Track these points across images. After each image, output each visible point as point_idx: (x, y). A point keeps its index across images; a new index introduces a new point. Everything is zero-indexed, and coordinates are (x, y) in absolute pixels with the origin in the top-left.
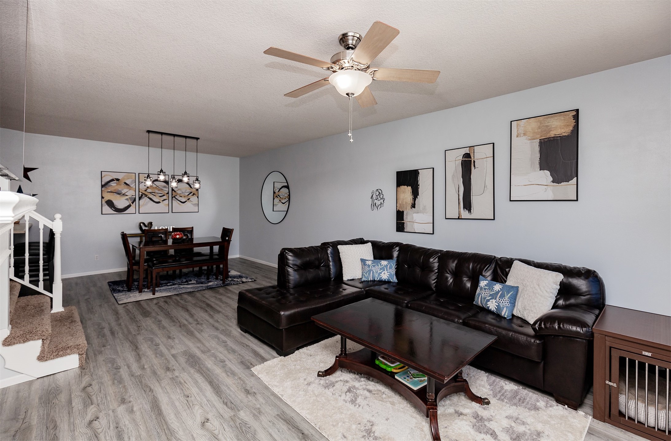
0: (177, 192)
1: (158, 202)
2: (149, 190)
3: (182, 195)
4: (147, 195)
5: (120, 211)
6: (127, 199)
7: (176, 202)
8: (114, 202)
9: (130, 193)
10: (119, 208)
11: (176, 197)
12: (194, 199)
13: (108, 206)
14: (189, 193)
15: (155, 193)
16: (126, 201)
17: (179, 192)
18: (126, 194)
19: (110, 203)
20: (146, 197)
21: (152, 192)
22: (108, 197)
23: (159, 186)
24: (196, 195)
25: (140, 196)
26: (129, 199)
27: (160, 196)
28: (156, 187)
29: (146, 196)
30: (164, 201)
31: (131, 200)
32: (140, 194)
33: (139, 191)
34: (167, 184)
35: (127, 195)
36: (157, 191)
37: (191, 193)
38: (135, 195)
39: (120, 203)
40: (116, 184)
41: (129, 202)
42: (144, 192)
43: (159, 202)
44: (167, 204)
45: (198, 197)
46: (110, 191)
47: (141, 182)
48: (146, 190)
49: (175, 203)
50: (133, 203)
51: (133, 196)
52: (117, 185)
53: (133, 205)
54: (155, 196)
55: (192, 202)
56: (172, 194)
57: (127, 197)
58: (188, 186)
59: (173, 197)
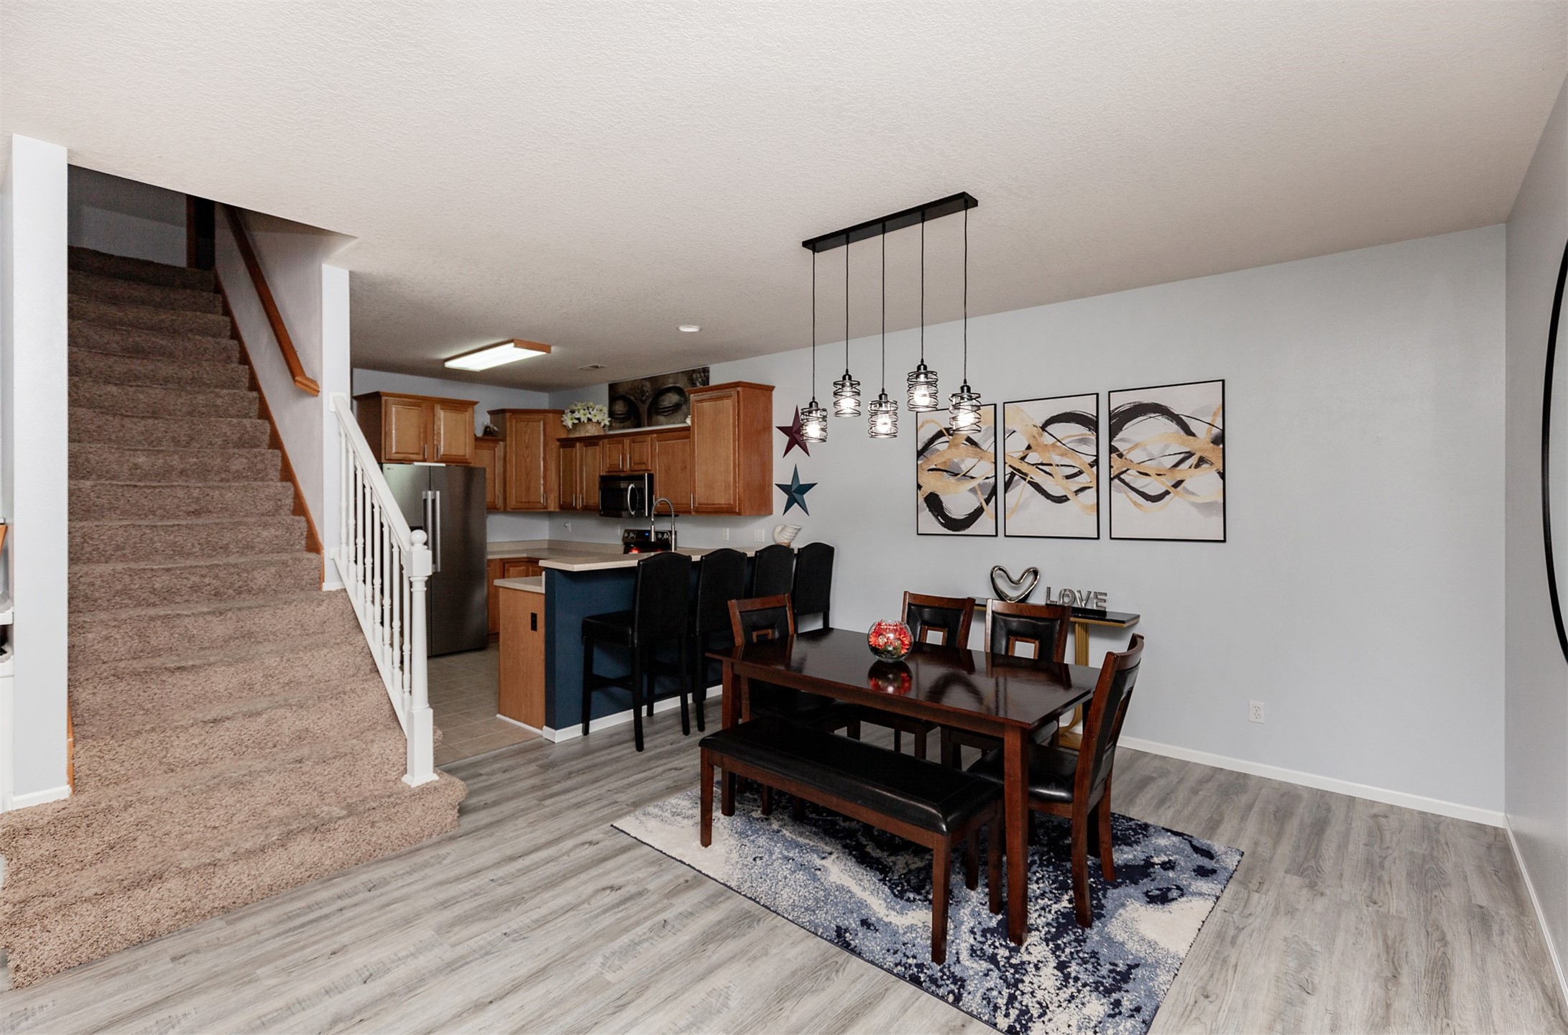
0: (1129, 457)
1: (1062, 499)
2: (1033, 457)
3: (1148, 467)
4: (1026, 475)
5: (956, 525)
6: (973, 490)
7: (1123, 494)
8: (942, 498)
9: (982, 470)
10: (953, 517)
11: (1122, 476)
12: (1203, 483)
13: (930, 510)
14: (1182, 456)
15: (1051, 465)
16: (971, 495)
17: (1135, 456)
18: (971, 474)
19: (934, 503)
20: (1025, 479)
21: (1042, 464)
22: (933, 483)
23: (1063, 439)
24: (1212, 464)
25: (1007, 477)
26: (977, 488)
27: (1068, 477)
28: (1053, 445)
29: (1024, 476)
30: (1081, 495)
31: (983, 494)
32: (1009, 470)
33: (1005, 463)
34: (1090, 429)
35: (972, 478)
36: (1057, 459)
37: (1190, 455)
38: (996, 476)
39: (959, 502)
40: (947, 444)
41: (979, 500)
42: (1018, 465)
43: (1066, 496)
44: (1093, 505)
45: (1223, 475)
46: (934, 467)
47: (1009, 430)
48: (1023, 458)
49: (1122, 499)
50: (988, 501)
51: (987, 481)
52: (949, 447)
53: (989, 509)
54: (1051, 475)
55: (1193, 494)
56: (1111, 467)
57: (974, 484)
58: (1173, 427)
59: (1114, 478)
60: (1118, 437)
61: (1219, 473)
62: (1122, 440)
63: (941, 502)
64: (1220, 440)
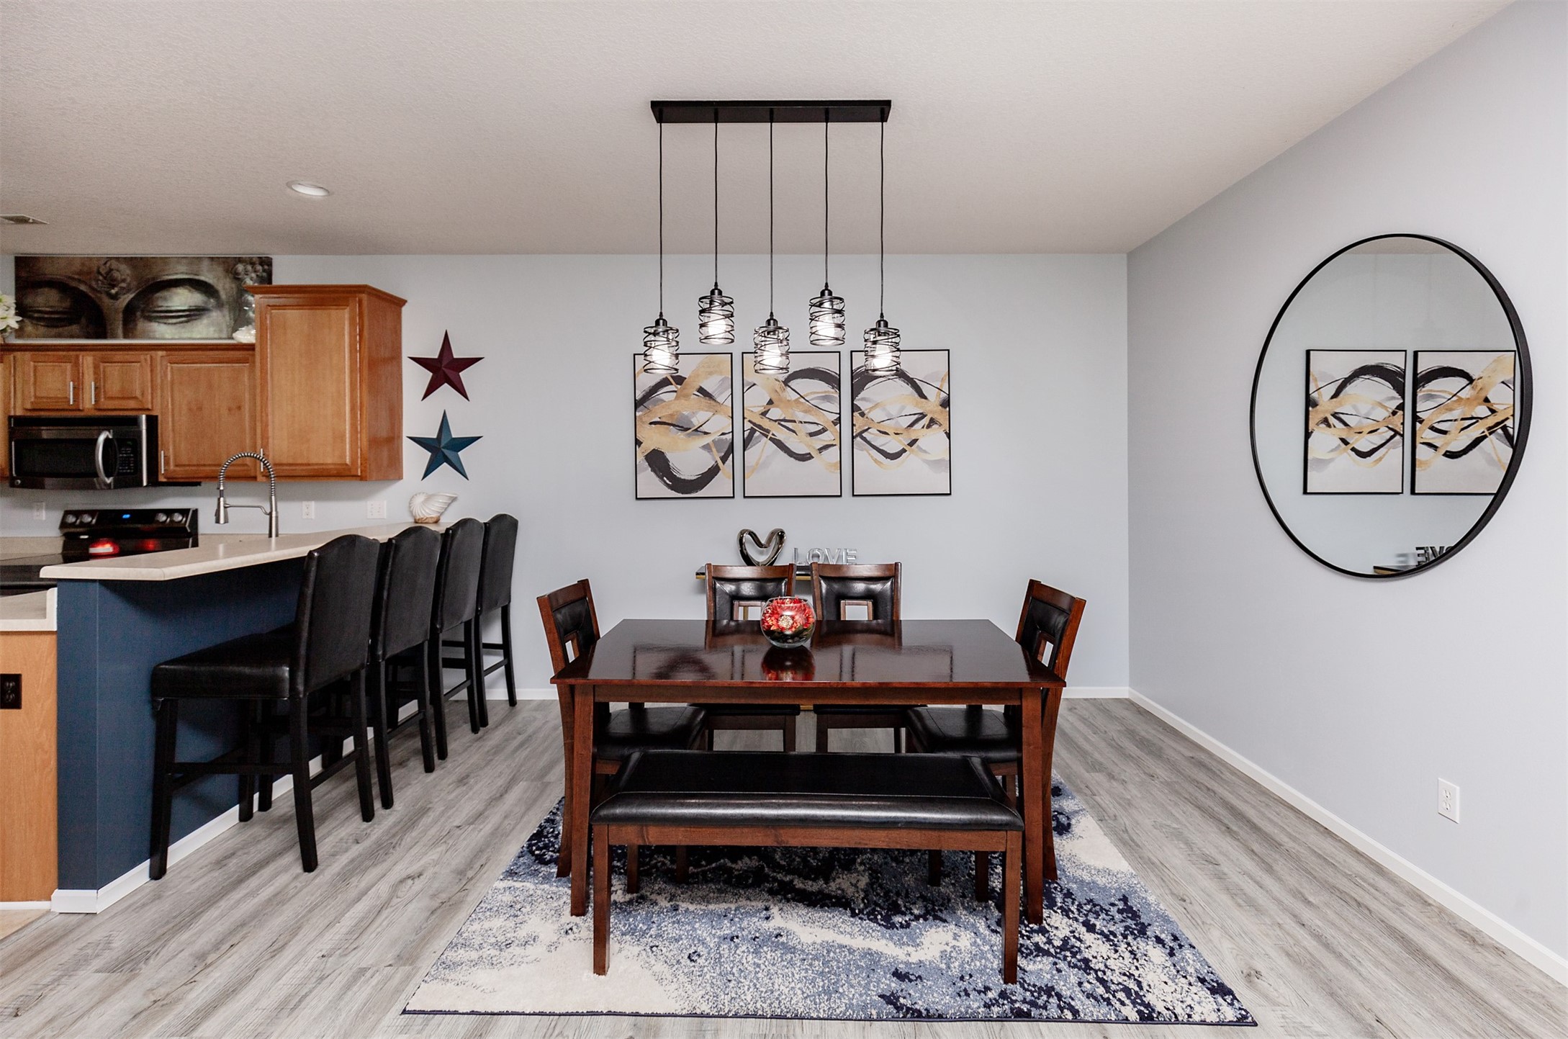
0: (870, 415)
1: (805, 457)
2: (775, 413)
3: (887, 426)
4: (768, 431)
5: (686, 488)
6: (706, 447)
7: (865, 452)
8: (669, 456)
9: (717, 425)
10: (682, 477)
11: (864, 435)
12: (932, 440)
13: (653, 470)
14: (916, 416)
15: (795, 422)
16: (705, 454)
17: (876, 415)
18: (704, 428)
19: (658, 462)
20: (766, 436)
21: (785, 420)
22: (655, 439)
23: (806, 395)
24: (940, 425)
25: (746, 433)
26: (712, 445)
27: (812, 435)
28: (797, 400)
29: (765, 432)
30: (824, 452)
31: (718, 451)
32: (748, 425)
33: (744, 418)
34: (833, 387)
35: (706, 433)
36: (800, 416)
37: (923, 416)
38: (732, 432)
39: (689, 460)
40: (675, 394)
41: (714, 458)
42: (758, 420)
43: (809, 454)
44: (835, 463)
45: (949, 435)
47: (749, 383)
48: (764, 414)
49: (865, 457)
50: (724, 459)
51: (724, 436)
52: (677, 398)
53: (726, 468)
54: (794, 432)
55: (925, 452)
56: (853, 425)
57: (707, 440)
58: (909, 389)
59: (857, 436)
60: (860, 396)
61: (946, 433)
62: (863, 399)
63: (667, 461)
64: (946, 403)
